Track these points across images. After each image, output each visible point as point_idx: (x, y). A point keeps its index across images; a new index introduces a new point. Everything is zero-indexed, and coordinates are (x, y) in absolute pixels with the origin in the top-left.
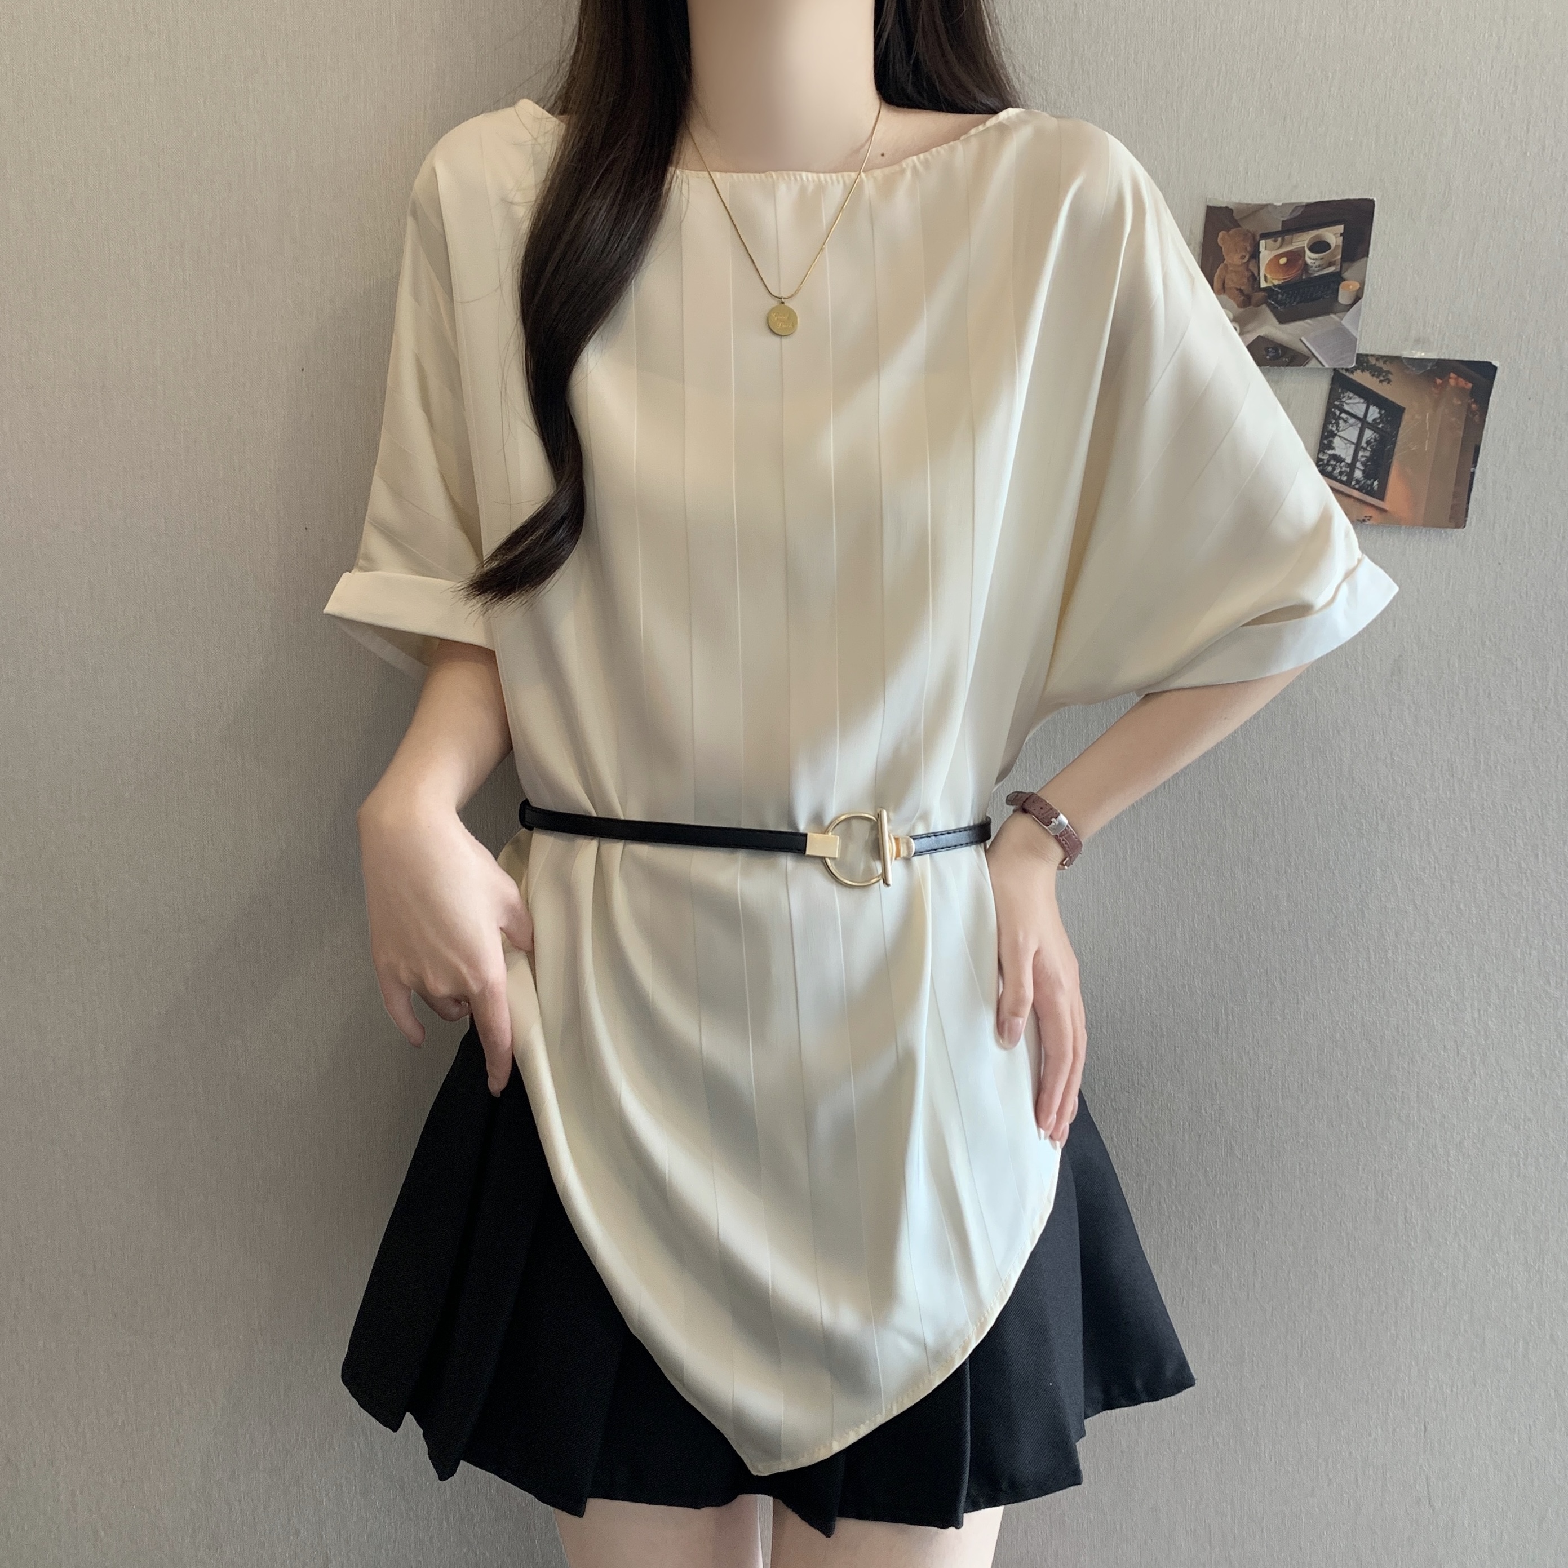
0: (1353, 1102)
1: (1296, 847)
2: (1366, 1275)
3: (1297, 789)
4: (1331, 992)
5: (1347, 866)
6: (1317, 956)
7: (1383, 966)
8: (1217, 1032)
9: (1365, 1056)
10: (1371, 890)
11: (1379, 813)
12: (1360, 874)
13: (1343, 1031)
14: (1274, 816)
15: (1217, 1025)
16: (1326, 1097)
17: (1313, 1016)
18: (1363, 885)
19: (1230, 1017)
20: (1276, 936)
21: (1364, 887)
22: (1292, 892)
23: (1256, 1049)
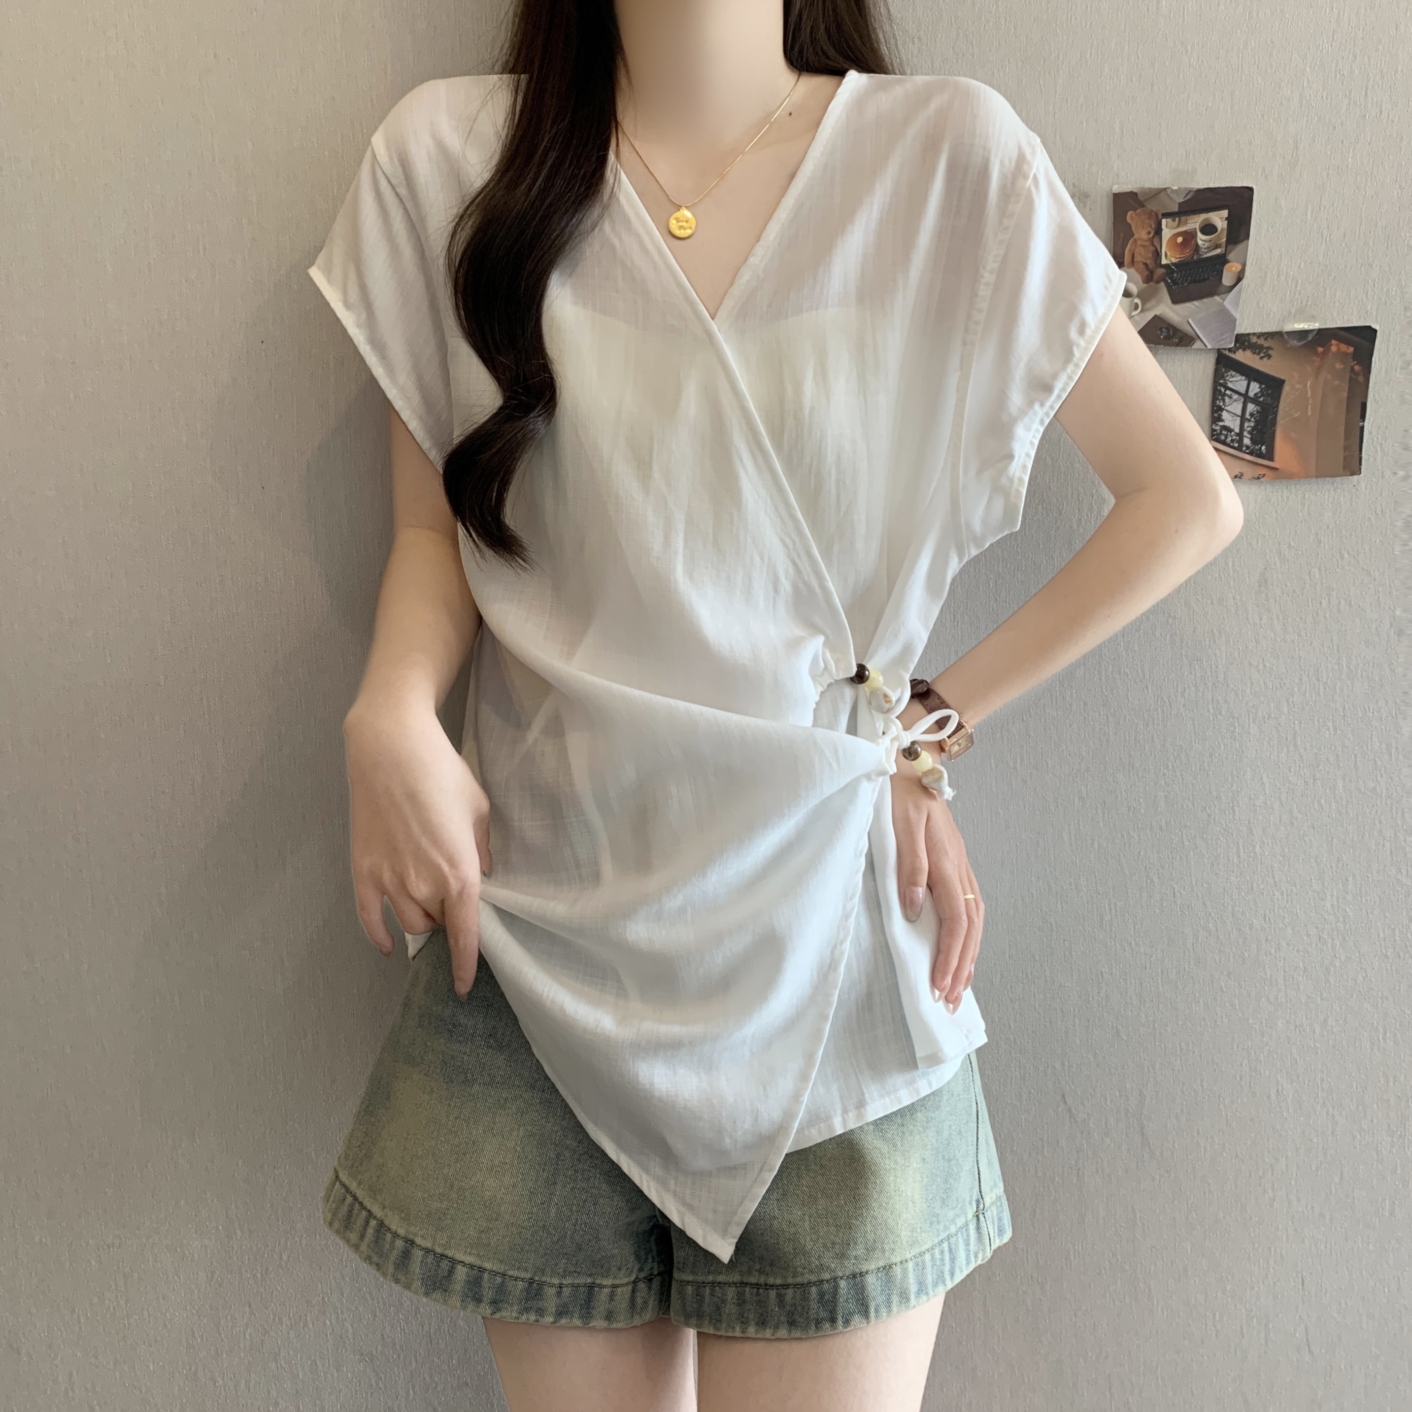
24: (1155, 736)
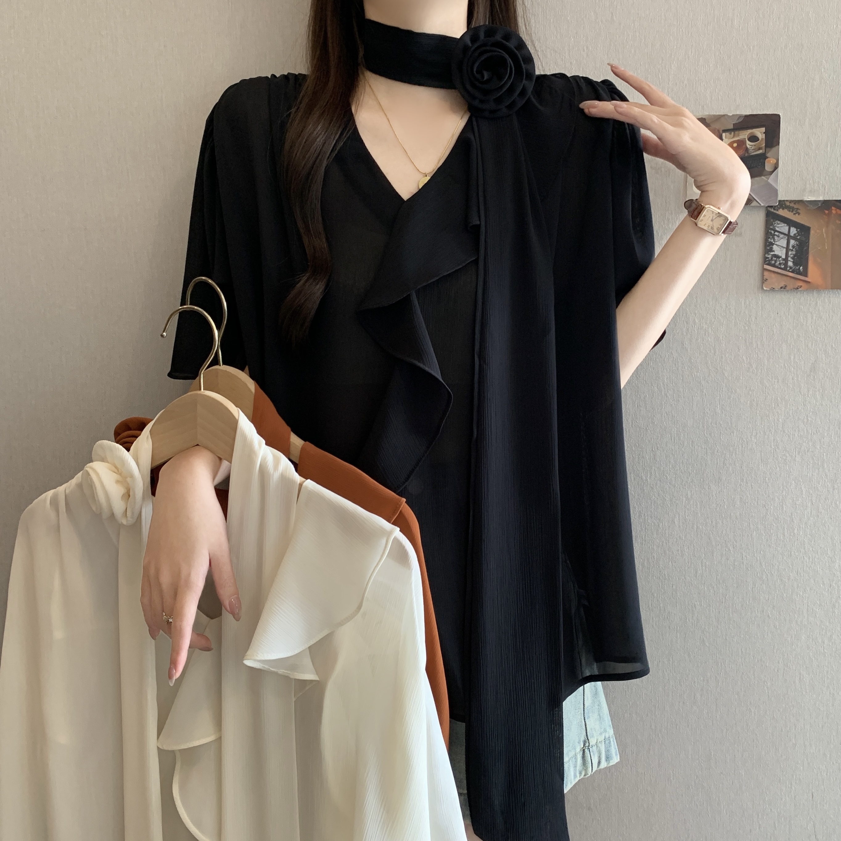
0: (771, 614)
1: (748, 470)
2: (778, 710)
3: (751, 438)
4: (762, 552)
5: (776, 480)
6: (755, 532)
7: (791, 537)
8: (696, 576)
9: (779, 589)
10: (788, 494)
11: (797, 450)
12: (783, 485)
13: (767, 574)
14: (736, 454)
15: (696, 572)
16: (756, 611)
17: (751, 566)
18: (784, 491)
19: (704, 568)
20: (732, 521)
21: (784, 493)
22: (742, 496)
23: (718, 585)
24: (736, 461)
